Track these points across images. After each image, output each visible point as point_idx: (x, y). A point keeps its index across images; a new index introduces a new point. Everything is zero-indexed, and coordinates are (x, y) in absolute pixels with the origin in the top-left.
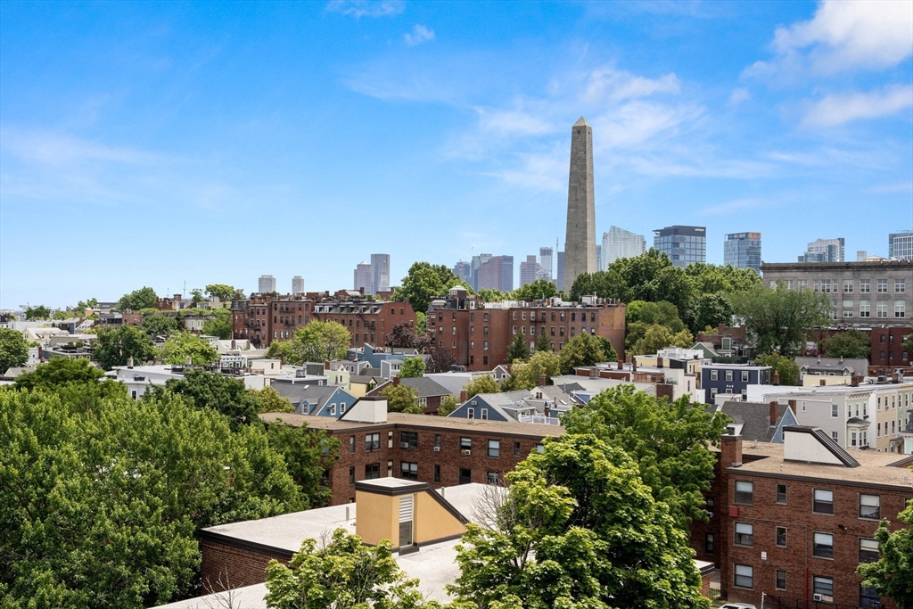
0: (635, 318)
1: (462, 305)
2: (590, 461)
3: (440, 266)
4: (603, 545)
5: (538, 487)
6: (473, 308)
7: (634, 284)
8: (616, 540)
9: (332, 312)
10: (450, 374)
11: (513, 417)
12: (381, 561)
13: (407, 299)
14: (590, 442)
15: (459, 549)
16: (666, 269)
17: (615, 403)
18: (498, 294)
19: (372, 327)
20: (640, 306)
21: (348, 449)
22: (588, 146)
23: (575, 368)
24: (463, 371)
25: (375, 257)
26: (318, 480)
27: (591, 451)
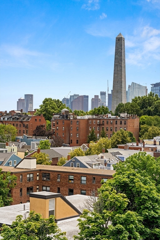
0: (144, 123)
1: (67, 117)
2: (134, 183)
3: (57, 100)
4: (141, 218)
5: (113, 194)
6: (72, 118)
7: (143, 108)
8: (146, 216)
9: (9, 120)
10: (62, 148)
11: (91, 166)
12: (51, 224)
13: (42, 115)
14: (134, 175)
15: (79, 220)
16: (157, 101)
17: (138, 160)
18: (82, 112)
19: (27, 127)
20: (146, 118)
21: (19, 181)
22: (123, 46)
23: (117, 145)
24: (68, 146)
25: (26, 96)
26: (7, 194)
27: (134, 179)
